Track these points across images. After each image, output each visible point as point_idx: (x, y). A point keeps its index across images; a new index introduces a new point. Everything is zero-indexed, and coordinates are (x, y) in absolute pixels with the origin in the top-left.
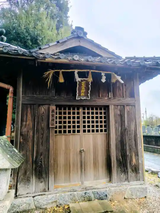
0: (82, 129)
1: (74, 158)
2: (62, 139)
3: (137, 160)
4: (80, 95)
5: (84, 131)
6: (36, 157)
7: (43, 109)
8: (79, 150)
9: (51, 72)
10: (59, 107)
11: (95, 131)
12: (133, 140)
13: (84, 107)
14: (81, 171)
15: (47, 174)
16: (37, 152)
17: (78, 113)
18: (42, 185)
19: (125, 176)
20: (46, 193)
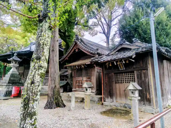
0: (125, 81)
1: (122, 92)
2: (117, 85)
3: (150, 96)
4: (121, 68)
5: (126, 82)
6: (110, 90)
7: (110, 75)
8: (124, 90)
9: (107, 63)
10: (115, 73)
11: (128, 82)
12: (147, 87)
13: (125, 73)
14: (125, 98)
15: (113, 96)
16: (110, 89)
17: (123, 75)
18: (111, 100)
19: (143, 103)
20: (113, 102)
